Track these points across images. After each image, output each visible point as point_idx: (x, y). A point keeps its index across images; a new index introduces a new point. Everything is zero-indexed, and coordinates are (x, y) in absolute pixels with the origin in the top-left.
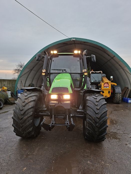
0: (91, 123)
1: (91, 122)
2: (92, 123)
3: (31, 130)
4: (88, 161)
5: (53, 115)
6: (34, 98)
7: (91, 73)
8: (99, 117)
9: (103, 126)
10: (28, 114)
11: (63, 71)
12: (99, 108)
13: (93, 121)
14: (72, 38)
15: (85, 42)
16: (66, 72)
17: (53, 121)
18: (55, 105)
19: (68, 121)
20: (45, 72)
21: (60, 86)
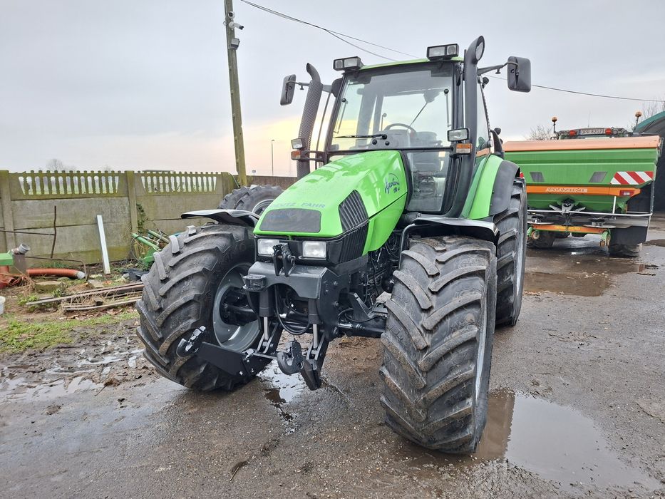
5: (266, 319)
11: (375, 142)
16: (388, 144)
17: (267, 338)
18: (264, 280)
19: (316, 349)
20: (300, 149)
21: (296, 206)
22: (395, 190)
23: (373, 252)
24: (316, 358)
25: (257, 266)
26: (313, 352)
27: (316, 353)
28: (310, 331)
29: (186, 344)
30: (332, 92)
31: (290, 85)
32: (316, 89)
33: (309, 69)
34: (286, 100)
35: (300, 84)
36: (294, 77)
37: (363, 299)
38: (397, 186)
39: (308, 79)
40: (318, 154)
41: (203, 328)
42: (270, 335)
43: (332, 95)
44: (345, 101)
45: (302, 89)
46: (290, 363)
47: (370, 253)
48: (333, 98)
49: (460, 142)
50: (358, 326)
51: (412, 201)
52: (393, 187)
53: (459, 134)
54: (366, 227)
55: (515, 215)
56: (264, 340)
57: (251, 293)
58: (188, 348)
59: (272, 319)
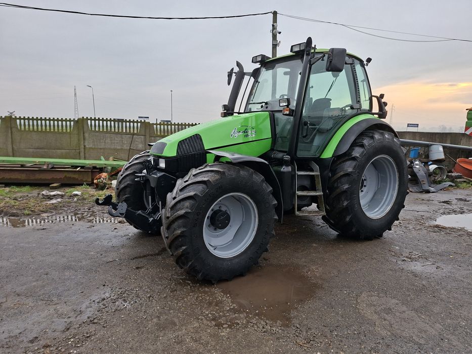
5: (150, 197)
11: (262, 107)
16: (267, 108)
22: (247, 136)
38: (250, 133)
43: (252, 77)
48: (252, 80)
52: (245, 134)
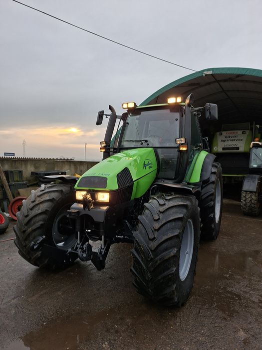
0: (138, 260)
1: (137, 256)
2: (140, 260)
3: (39, 255)
4: (106, 343)
5: (79, 233)
6: (54, 195)
7: (251, 146)
8: (153, 249)
9: (164, 272)
10: (34, 223)
11: (142, 144)
12: (159, 226)
13: (142, 256)
14: (204, 70)
15: (238, 76)
16: (148, 145)
17: (79, 243)
18: (78, 212)
19: (103, 249)
20: (105, 146)
21: (96, 175)
22: (150, 167)
23: (138, 198)
24: (103, 254)
25: (75, 205)
26: (102, 250)
27: (103, 251)
28: (101, 240)
29: (34, 245)
30: (121, 119)
31: (101, 115)
32: (114, 118)
33: (110, 108)
34: (99, 122)
35: (106, 115)
36: (103, 112)
37: (130, 223)
38: (151, 165)
39: (110, 112)
40: (115, 149)
41: (44, 237)
42: (81, 241)
44: (128, 123)
45: (107, 117)
46: (85, 256)
47: (135, 199)
48: (122, 122)
49: (182, 144)
50: (126, 237)
51: (160, 173)
52: (148, 166)
53: (181, 140)
54: (132, 186)
55: (213, 183)
56: (78, 244)
57: (71, 219)
58: (35, 247)
59: (82, 232)
